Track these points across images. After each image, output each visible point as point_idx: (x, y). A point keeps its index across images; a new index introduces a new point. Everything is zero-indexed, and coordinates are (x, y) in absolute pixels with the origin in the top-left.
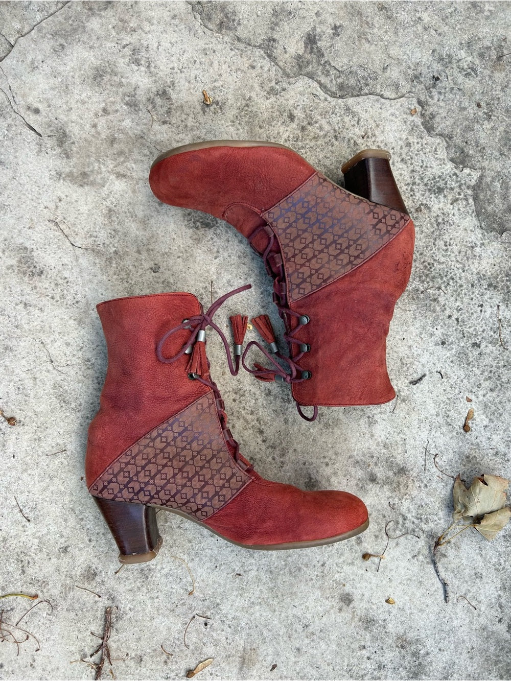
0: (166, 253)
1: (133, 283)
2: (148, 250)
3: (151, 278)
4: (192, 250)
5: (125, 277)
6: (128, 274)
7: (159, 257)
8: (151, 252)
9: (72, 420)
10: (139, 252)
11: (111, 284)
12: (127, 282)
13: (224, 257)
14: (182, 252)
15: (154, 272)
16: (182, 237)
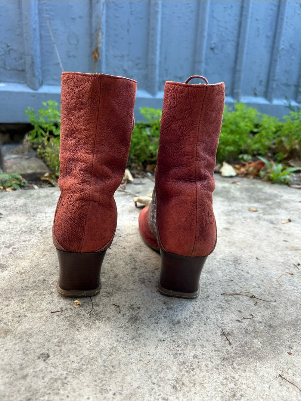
0: (24, 352)
1: (65, 372)
2: (22, 369)
3: (56, 357)
4: (19, 334)
5: (59, 382)
6: (56, 380)
7: (30, 357)
8: (24, 365)
9: (247, 380)
10: (25, 377)
11: (72, 393)
12: (66, 378)
13: (25, 312)
14: (22, 340)
15: (49, 356)
16: (4, 344)
